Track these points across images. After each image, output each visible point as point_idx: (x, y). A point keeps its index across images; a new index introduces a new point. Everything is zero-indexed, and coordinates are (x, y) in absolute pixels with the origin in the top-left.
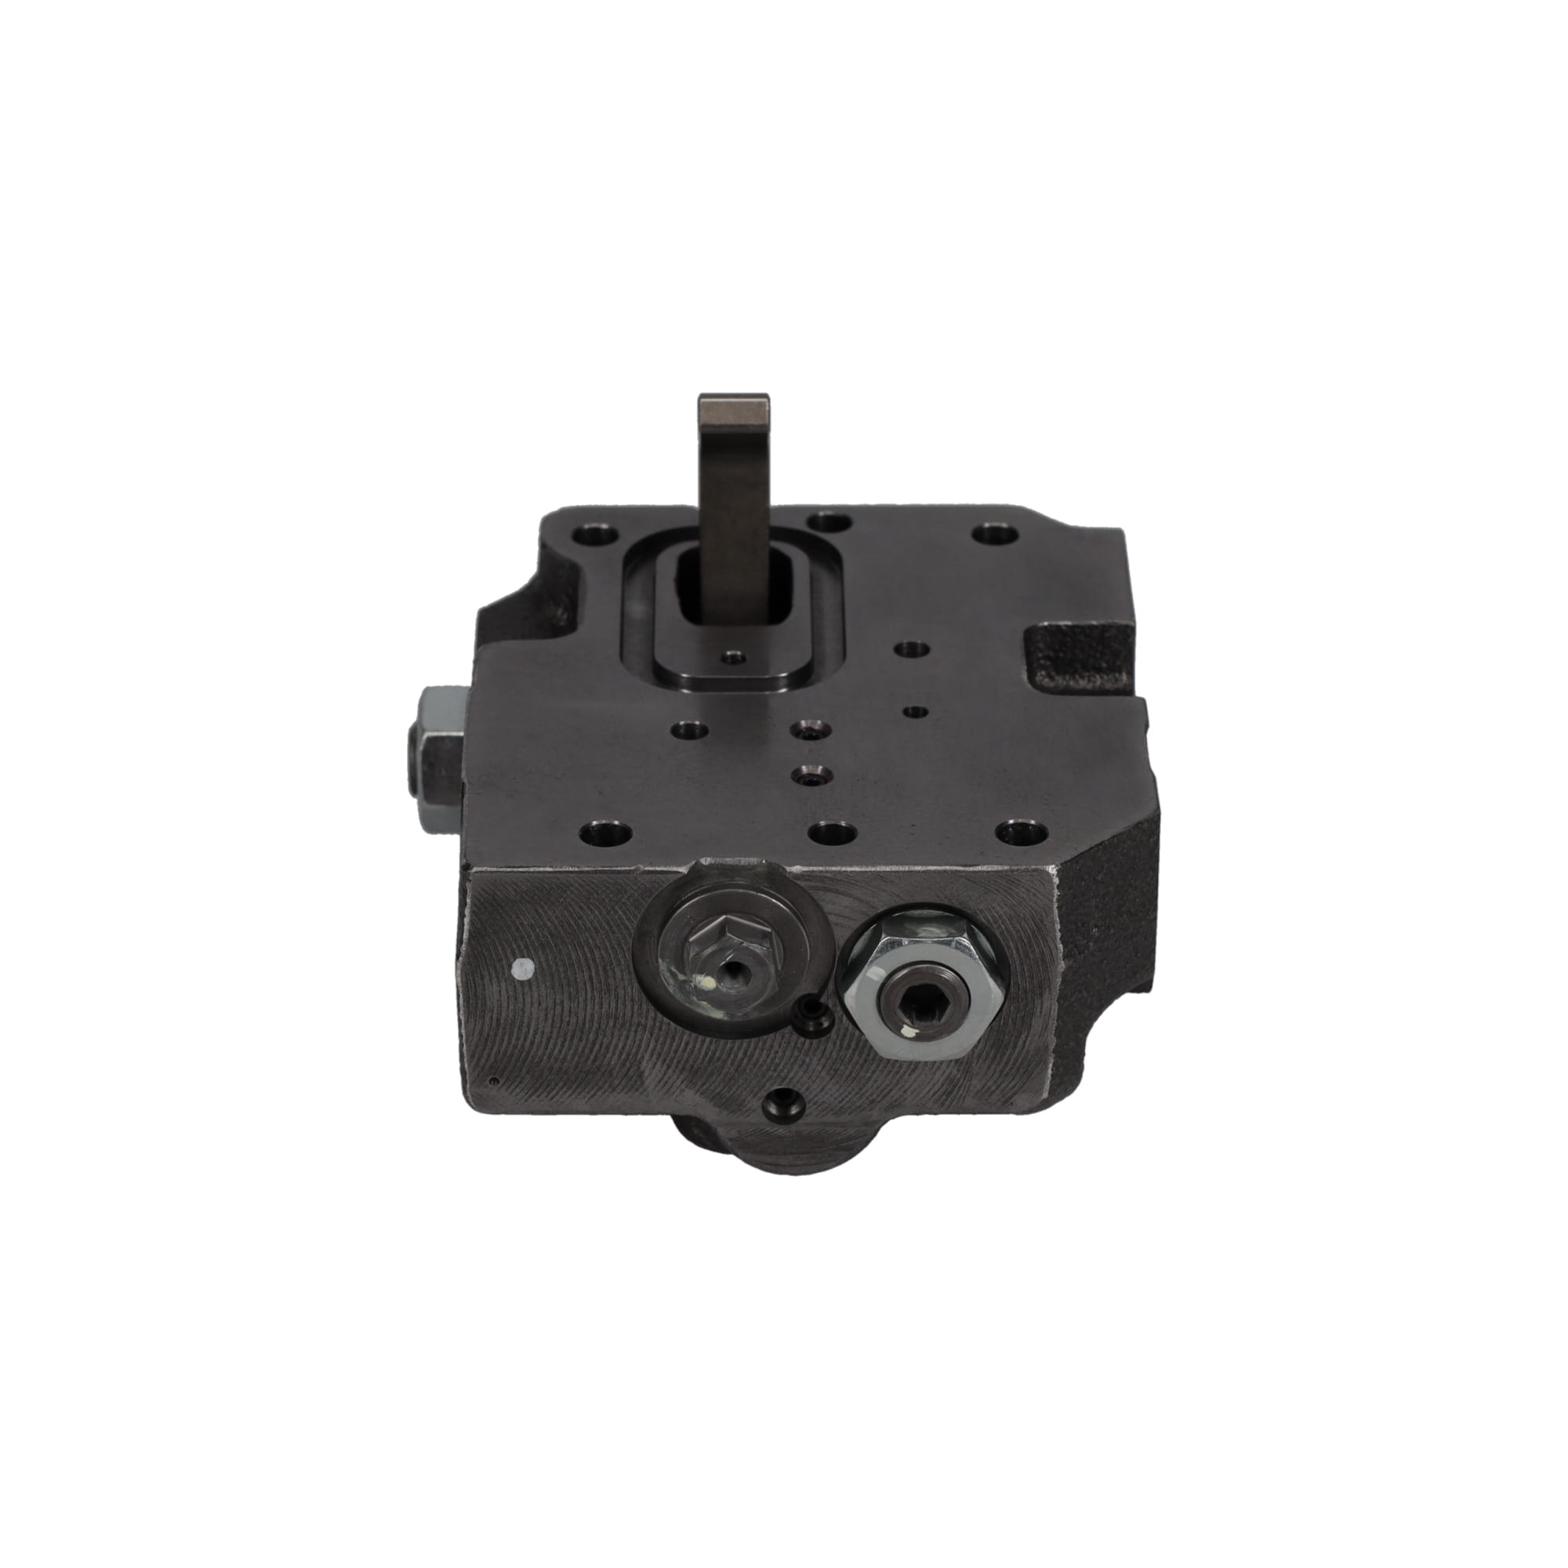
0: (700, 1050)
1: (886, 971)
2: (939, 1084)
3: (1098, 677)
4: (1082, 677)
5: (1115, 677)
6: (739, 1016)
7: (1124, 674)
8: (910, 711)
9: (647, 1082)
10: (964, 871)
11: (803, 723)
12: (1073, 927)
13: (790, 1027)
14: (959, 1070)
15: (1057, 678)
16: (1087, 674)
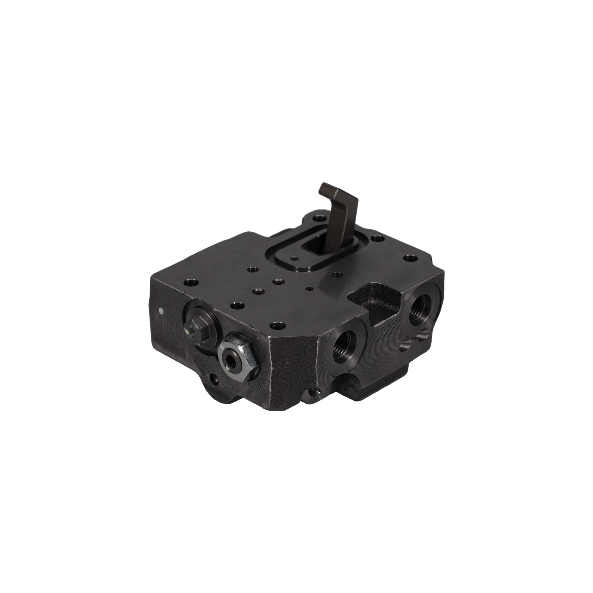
0: (197, 353)
1: (224, 348)
2: (246, 390)
3: (391, 305)
4: (388, 304)
5: (395, 307)
6: (202, 348)
7: (398, 308)
8: (308, 289)
9: (186, 357)
10: (250, 328)
11: (276, 280)
12: (278, 358)
13: (215, 356)
14: (250, 388)
15: (382, 301)
16: (389, 304)
